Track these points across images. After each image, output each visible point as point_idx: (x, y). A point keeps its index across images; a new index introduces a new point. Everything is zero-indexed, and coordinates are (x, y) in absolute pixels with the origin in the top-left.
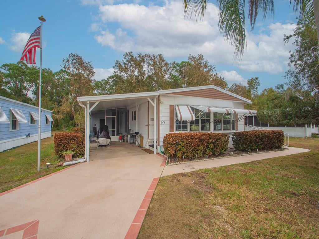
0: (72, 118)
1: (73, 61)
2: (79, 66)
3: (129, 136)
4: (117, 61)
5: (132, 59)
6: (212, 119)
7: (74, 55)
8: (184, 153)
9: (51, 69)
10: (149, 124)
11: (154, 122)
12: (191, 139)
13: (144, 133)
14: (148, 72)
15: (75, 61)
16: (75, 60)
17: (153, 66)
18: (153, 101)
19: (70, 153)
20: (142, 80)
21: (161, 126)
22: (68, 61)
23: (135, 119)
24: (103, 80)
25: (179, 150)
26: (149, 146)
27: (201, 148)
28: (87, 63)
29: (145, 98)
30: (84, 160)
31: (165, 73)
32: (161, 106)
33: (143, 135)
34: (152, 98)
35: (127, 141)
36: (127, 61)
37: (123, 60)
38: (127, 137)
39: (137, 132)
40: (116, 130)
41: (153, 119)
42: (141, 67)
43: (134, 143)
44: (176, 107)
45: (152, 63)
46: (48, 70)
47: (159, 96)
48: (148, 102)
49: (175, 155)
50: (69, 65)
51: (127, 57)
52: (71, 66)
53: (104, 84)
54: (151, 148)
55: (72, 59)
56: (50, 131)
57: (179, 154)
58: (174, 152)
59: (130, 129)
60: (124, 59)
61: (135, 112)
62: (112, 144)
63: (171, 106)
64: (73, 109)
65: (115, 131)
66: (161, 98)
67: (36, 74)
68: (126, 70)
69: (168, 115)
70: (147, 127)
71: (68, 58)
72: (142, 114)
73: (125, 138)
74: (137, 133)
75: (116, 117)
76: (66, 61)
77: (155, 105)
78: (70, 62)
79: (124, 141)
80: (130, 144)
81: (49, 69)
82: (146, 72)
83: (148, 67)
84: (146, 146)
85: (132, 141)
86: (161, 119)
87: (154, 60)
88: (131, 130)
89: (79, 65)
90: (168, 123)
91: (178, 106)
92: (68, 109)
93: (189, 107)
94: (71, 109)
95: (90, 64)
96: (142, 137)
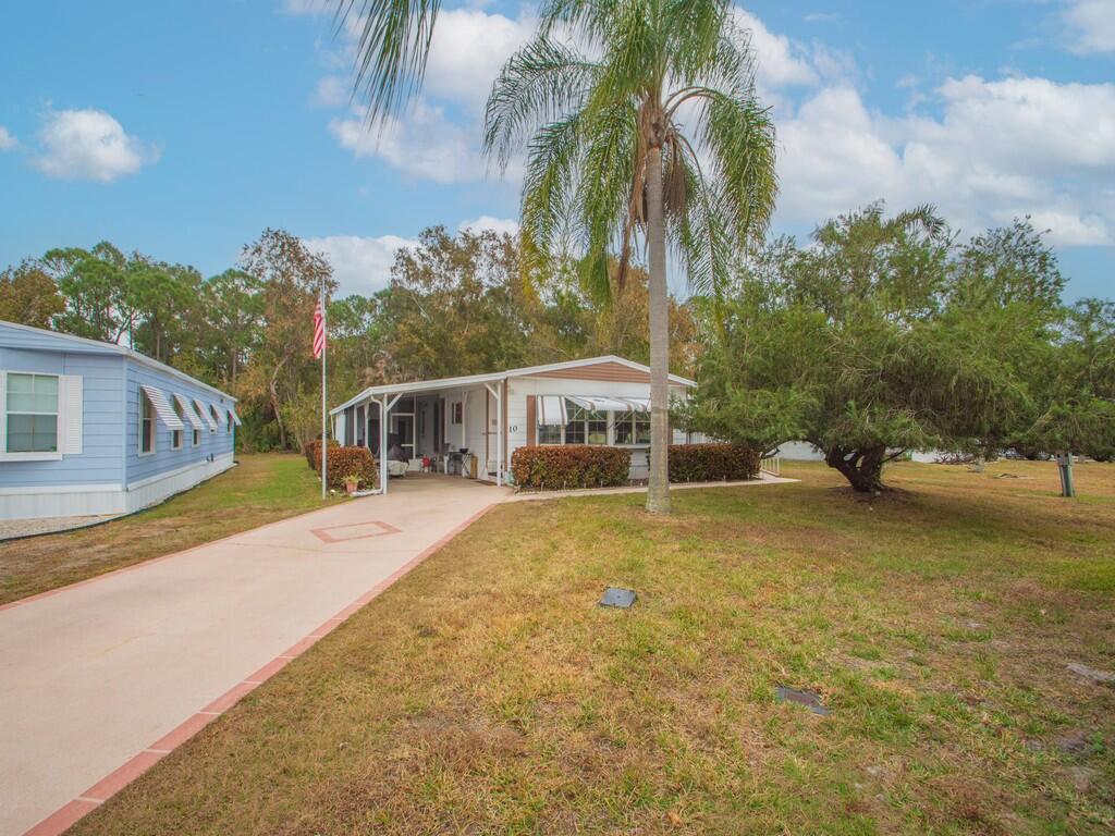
0: (271, 416)
1: (273, 252)
2: (289, 264)
3: (446, 459)
4: (400, 251)
5: (445, 244)
6: (611, 421)
7: (276, 234)
8: (543, 478)
9: (195, 268)
10: (490, 430)
11: (496, 428)
12: (557, 454)
13: (478, 449)
14: (491, 279)
15: (278, 251)
16: (278, 248)
17: (507, 264)
18: (496, 390)
19: (355, 479)
20: (473, 304)
21: (510, 435)
22: (259, 250)
23: (459, 420)
24: (353, 297)
25: (535, 473)
26: (490, 474)
27: (575, 470)
28: (312, 258)
29: (481, 386)
30: (379, 491)
31: (541, 285)
32: (510, 398)
33: (476, 455)
34: (494, 384)
35: (442, 471)
36: (430, 249)
37: (418, 250)
38: (442, 459)
39: (464, 447)
40: (414, 445)
41: (495, 422)
42: (470, 267)
43: (457, 473)
44: (540, 398)
45: (500, 255)
46: (187, 269)
47: (506, 380)
48: (488, 391)
49: (529, 481)
50: (262, 262)
51: (429, 239)
52: (267, 264)
53: (356, 308)
54: (492, 479)
55: (271, 244)
56: (230, 451)
57: (536, 479)
58: (526, 476)
59: (446, 442)
60: (420, 246)
61: (459, 407)
62: (410, 475)
63: (528, 397)
64: (273, 389)
65: (412, 448)
66: (509, 382)
67: (157, 285)
68: (427, 275)
69: (525, 413)
70: (485, 437)
71: (259, 243)
72: (474, 411)
73: (439, 463)
74: (464, 451)
75: (414, 415)
76: (251, 250)
77: (498, 396)
78: (264, 255)
79: (434, 470)
80: (450, 474)
81: (191, 268)
82: (486, 281)
83: (492, 265)
84: (483, 475)
85: (452, 469)
86: (511, 422)
87: (507, 248)
88: (448, 444)
89: (290, 260)
90: (523, 428)
91: (542, 397)
92: (262, 391)
93: (563, 399)
94: (268, 390)
95: (323, 258)
96: (473, 458)
